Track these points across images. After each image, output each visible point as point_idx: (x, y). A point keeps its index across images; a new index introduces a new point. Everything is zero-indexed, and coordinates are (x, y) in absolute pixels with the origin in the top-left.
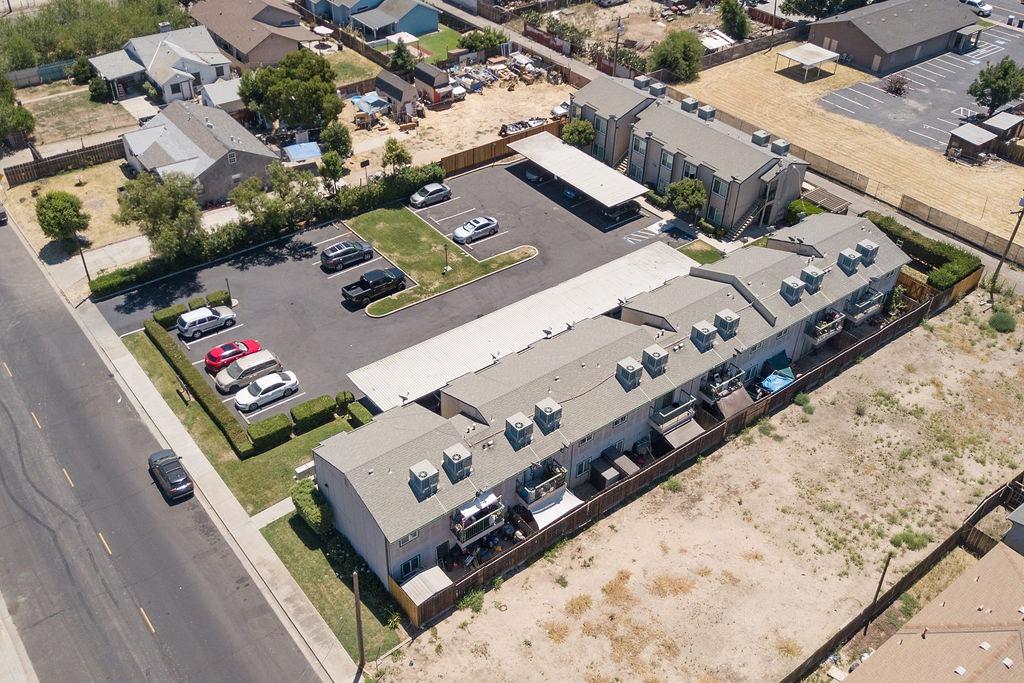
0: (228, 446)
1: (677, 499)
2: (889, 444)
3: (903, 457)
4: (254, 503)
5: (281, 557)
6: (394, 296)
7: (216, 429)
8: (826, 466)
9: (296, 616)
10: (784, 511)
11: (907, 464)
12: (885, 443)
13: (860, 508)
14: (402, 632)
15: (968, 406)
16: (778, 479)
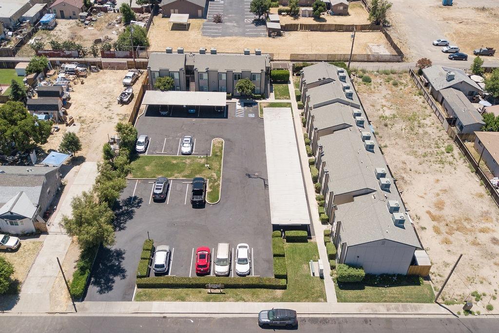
0: (271, 290)
4: (320, 296)
5: (361, 302)
6: (208, 190)
7: (254, 290)
8: (406, 145)
9: (399, 311)
10: (420, 164)
11: (416, 131)
12: (404, 129)
14: (426, 282)
15: (398, 107)
16: (404, 157)
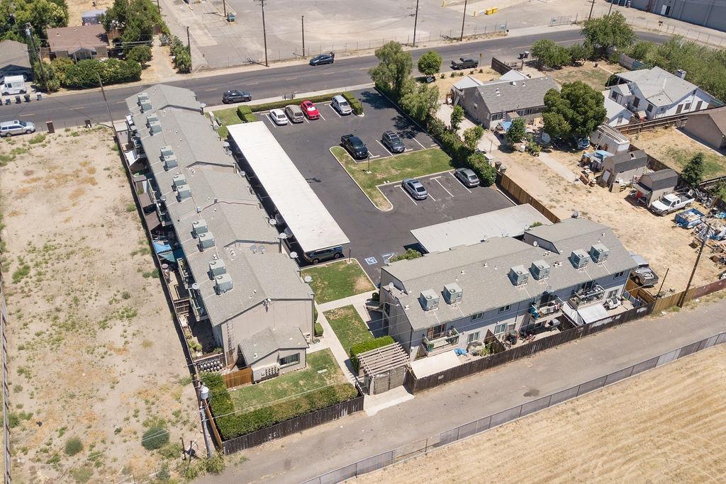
1: (121, 207)
2: (90, 298)
3: (76, 300)
8: (98, 264)
10: (84, 239)
11: (70, 299)
12: (93, 297)
13: (60, 266)
15: (89, 357)
16: (106, 244)
